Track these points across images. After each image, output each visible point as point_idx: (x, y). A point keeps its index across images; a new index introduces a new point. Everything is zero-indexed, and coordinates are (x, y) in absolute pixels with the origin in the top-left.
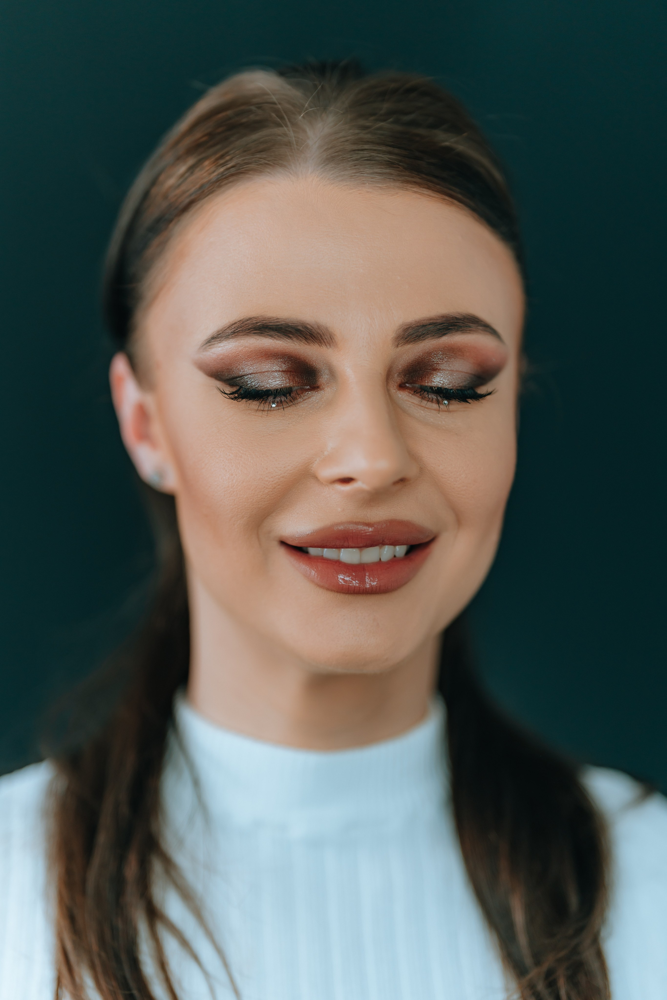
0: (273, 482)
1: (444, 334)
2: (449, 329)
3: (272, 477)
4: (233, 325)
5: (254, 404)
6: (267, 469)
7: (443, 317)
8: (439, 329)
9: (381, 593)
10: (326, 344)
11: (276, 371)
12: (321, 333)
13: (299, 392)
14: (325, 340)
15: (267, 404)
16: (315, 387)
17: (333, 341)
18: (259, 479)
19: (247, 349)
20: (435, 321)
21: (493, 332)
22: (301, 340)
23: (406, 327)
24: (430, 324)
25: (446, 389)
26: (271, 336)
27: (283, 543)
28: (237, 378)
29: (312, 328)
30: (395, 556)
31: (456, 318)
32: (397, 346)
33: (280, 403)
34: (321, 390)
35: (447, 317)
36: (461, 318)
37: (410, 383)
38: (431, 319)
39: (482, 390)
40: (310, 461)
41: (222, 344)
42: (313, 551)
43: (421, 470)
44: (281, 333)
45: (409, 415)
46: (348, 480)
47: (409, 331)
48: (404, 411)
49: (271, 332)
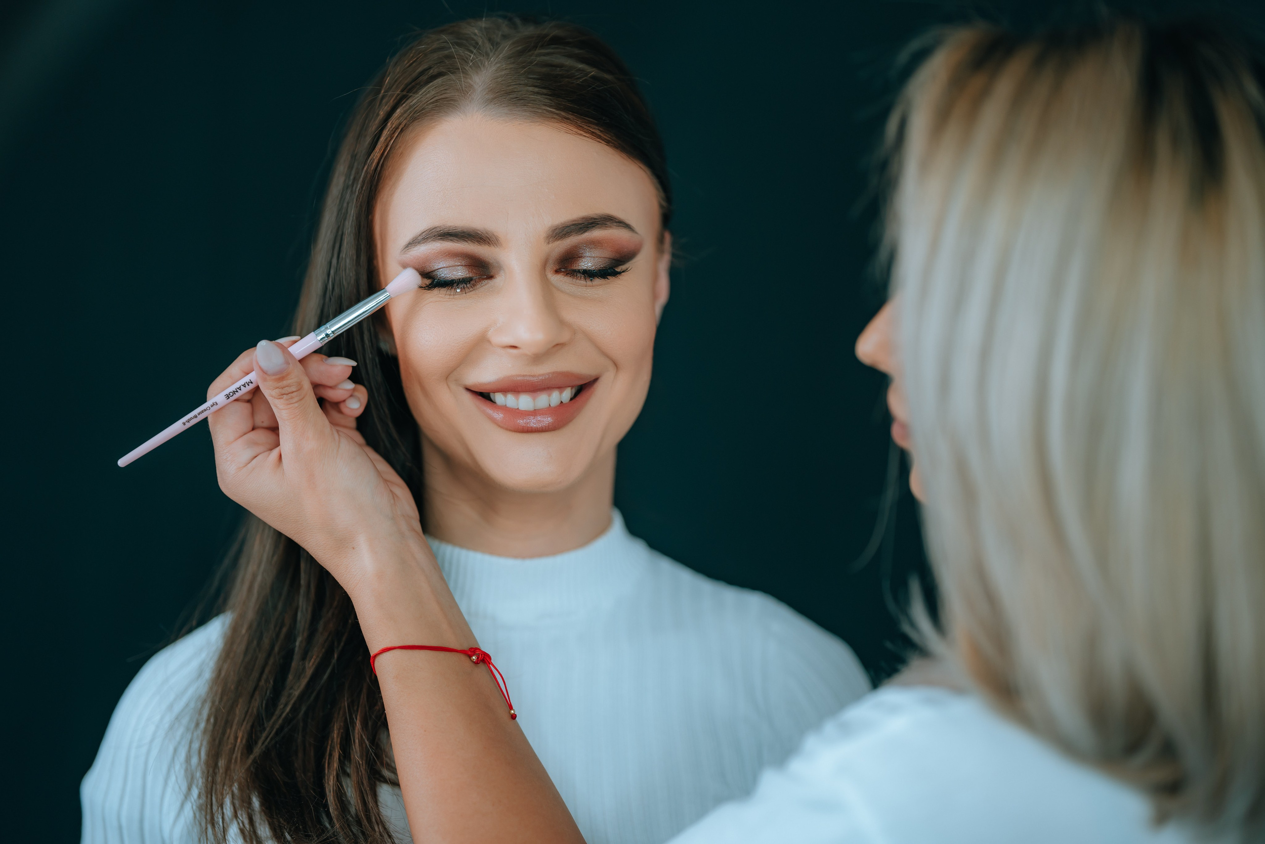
1: (585, 232)
2: (588, 227)
4: (423, 233)
5: (443, 291)
7: (583, 218)
8: (581, 228)
9: (550, 431)
10: (494, 244)
11: (459, 266)
12: (489, 237)
13: (477, 280)
14: (493, 242)
15: (453, 289)
16: (491, 277)
17: (499, 242)
20: (577, 222)
21: (627, 226)
22: (474, 243)
23: (554, 228)
24: (573, 225)
25: (589, 270)
26: (452, 241)
27: (468, 390)
28: (430, 272)
29: (481, 234)
30: (562, 402)
32: (549, 243)
33: (463, 289)
34: (494, 278)
36: (599, 218)
37: (564, 269)
38: (574, 221)
39: (618, 269)
41: (416, 248)
42: (499, 398)
43: (574, 332)
44: (459, 238)
45: (562, 292)
46: (515, 347)
47: (557, 231)
48: (558, 289)
49: (452, 238)
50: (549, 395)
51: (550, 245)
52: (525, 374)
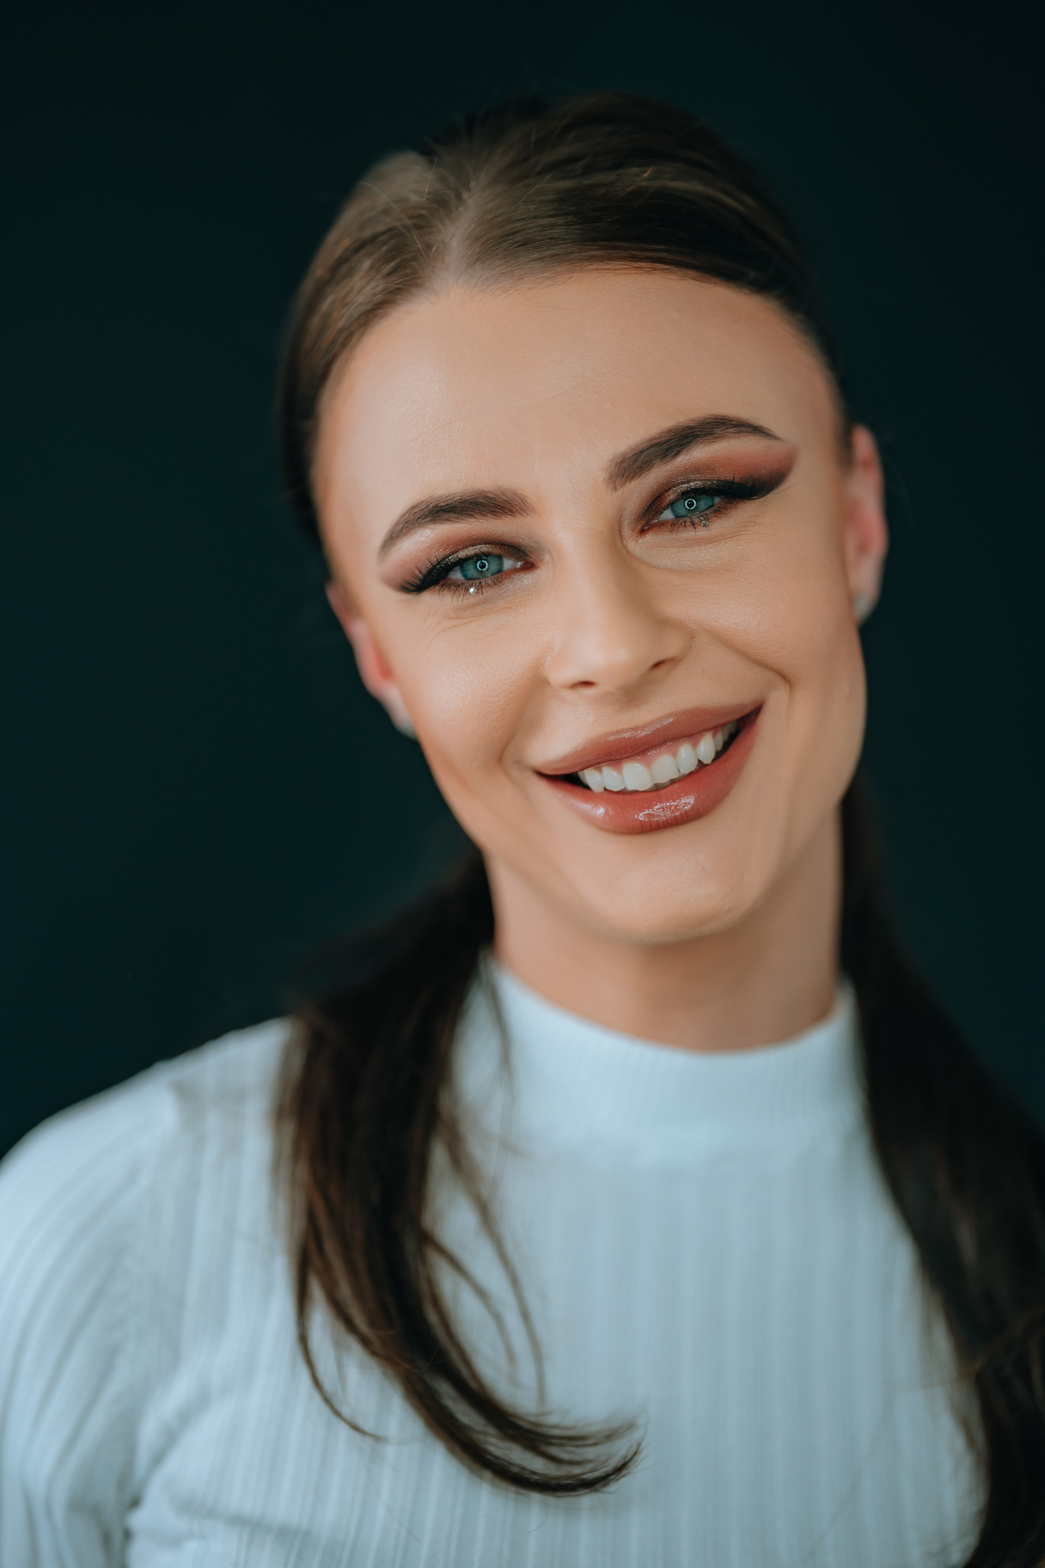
0: (499, 702)
1: (677, 454)
2: (682, 445)
3: (496, 696)
4: (401, 518)
6: (487, 686)
7: (669, 431)
8: (668, 449)
10: (520, 512)
12: (508, 500)
14: (517, 508)
16: (529, 565)
17: (527, 505)
18: (481, 702)
19: (424, 545)
20: (659, 441)
21: (756, 430)
22: (486, 516)
23: (619, 460)
24: (653, 447)
26: (448, 520)
27: (541, 774)
29: (495, 496)
30: (702, 763)
31: (688, 427)
32: (615, 489)
34: (536, 568)
35: (676, 430)
36: (696, 426)
38: (652, 440)
40: (539, 662)
41: (396, 548)
42: (591, 777)
43: (691, 636)
44: (459, 513)
45: (658, 568)
46: (587, 684)
47: (624, 465)
48: (651, 566)
49: (447, 515)
50: (674, 754)
51: (620, 492)
52: (619, 727)
